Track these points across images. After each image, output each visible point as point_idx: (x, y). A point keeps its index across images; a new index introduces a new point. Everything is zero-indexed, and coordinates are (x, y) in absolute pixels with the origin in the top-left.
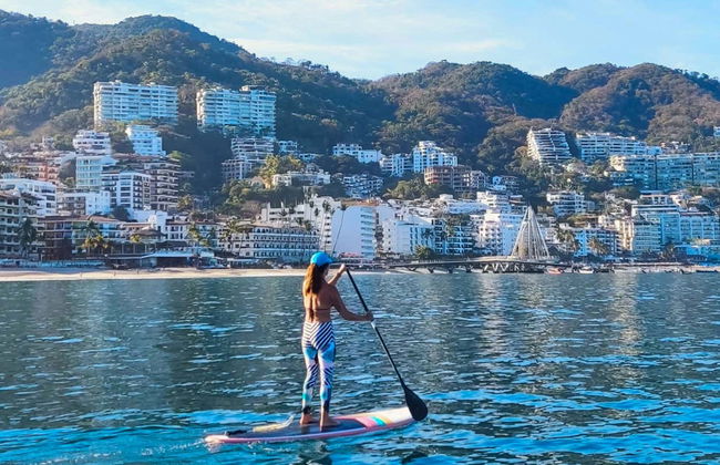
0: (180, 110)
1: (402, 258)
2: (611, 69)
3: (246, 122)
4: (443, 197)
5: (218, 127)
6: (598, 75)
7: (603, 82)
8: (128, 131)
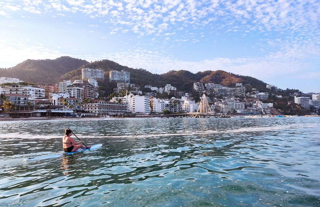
0: (105, 76)
1: (159, 114)
2: (211, 72)
3: (122, 80)
4: (172, 98)
5: (115, 81)
6: (208, 73)
7: (209, 74)
8: (89, 81)
